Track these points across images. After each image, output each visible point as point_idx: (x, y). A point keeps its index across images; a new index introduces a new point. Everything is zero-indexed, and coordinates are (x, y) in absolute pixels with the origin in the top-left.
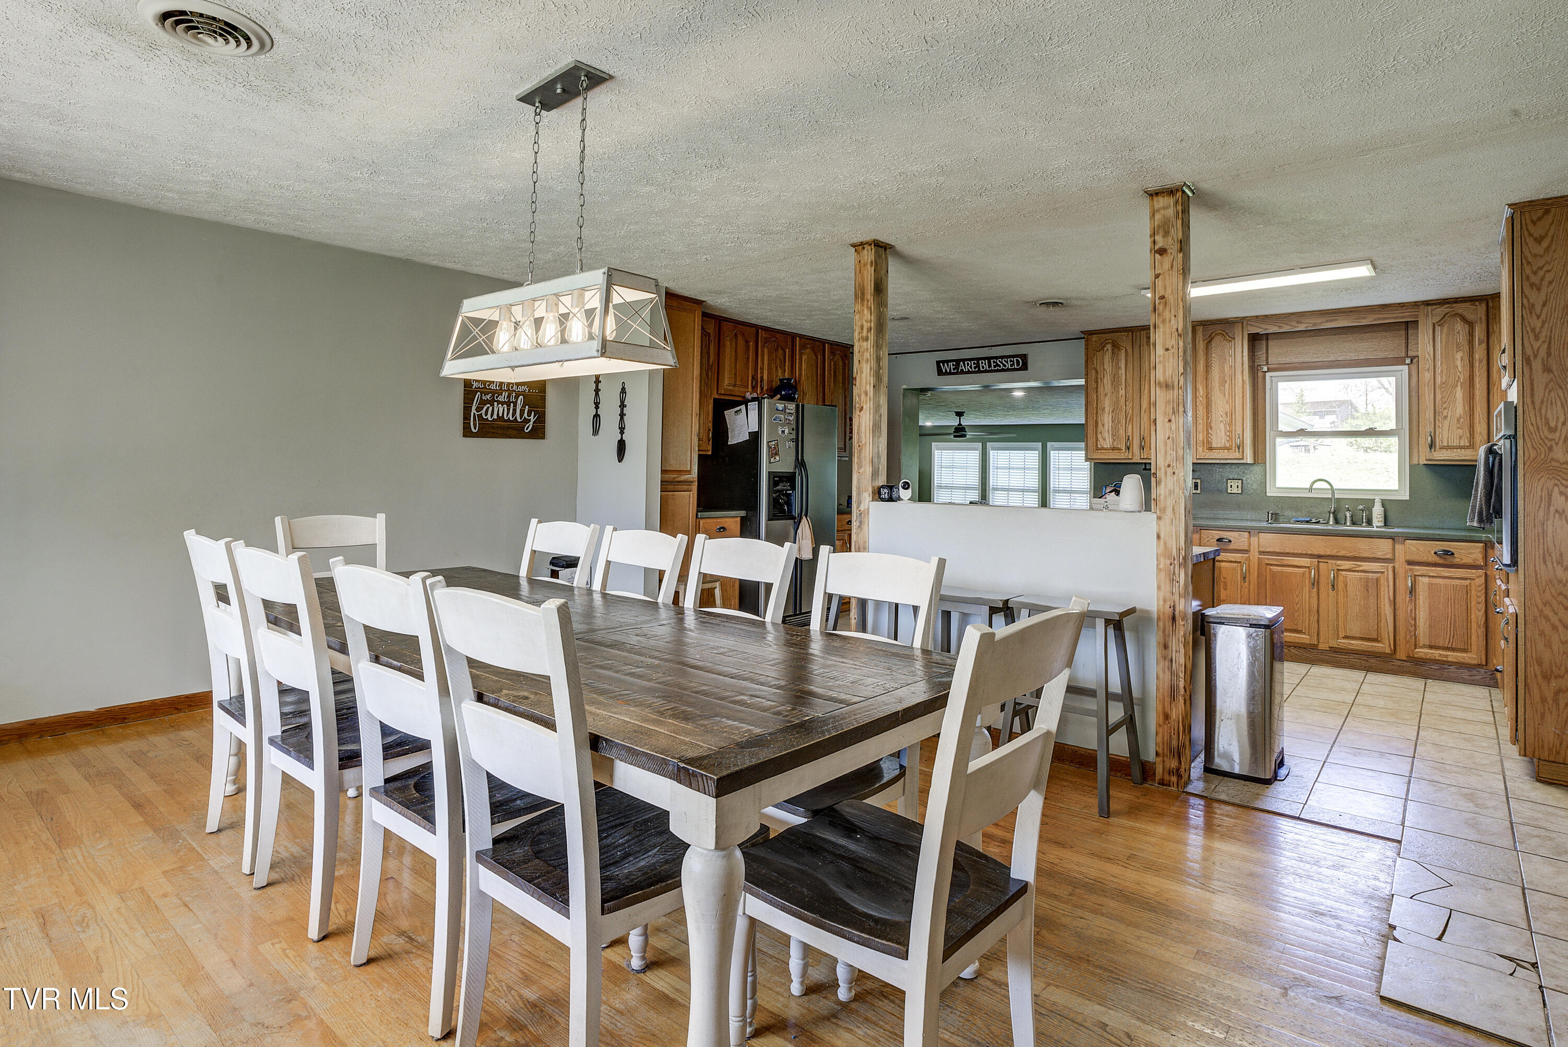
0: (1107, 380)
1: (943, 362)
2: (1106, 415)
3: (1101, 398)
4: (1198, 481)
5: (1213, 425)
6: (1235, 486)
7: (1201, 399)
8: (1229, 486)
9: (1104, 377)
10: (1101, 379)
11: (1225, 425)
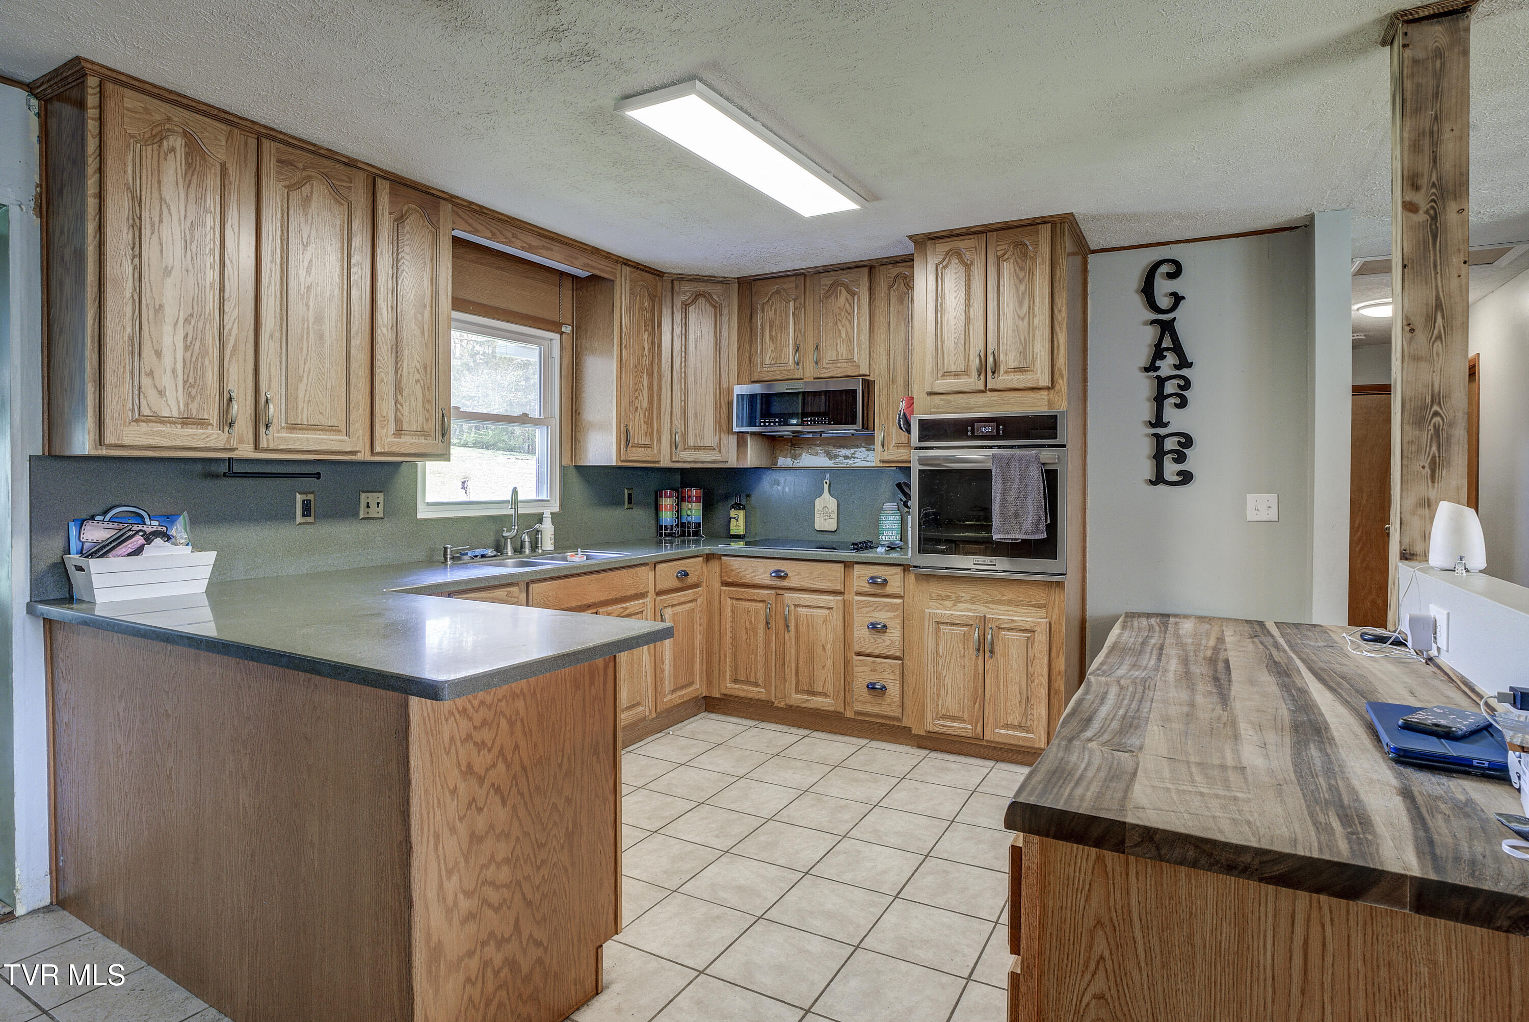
0: (171, 232)
2: (167, 329)
3: (152, 273)
5: (405, 385)
6: (373, 505)
7: (384, 330)
8: (364, 504)
9: (161, 221)
10: (153, 225)
11: (423, 388)
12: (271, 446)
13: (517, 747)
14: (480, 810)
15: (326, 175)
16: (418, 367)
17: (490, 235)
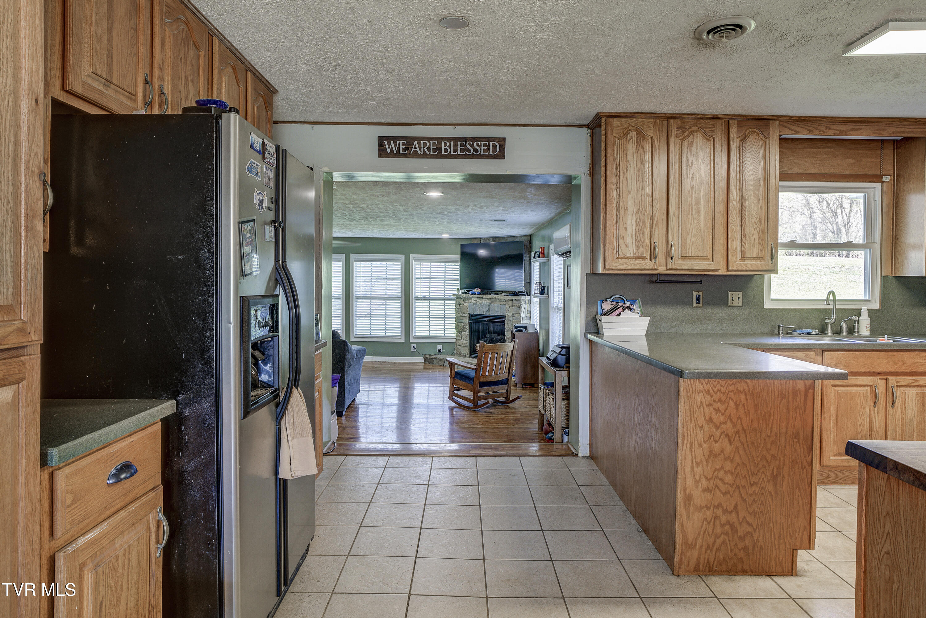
0: (631, 175)
1: (389, 139)
2: (629, 217)
3: (623, 195)
4: (700, 293)
5: (747, 232)
6: (736, 299)
7: (734, 203)
8: (730, 298)
9: (627, 171)
10: (624, 173)
11: (759, 233)
12: (674, 268)
13: (739, 418)
14: (716, 442)
15: (701, 128)
16: (756, 220)
17: (808, 132)
